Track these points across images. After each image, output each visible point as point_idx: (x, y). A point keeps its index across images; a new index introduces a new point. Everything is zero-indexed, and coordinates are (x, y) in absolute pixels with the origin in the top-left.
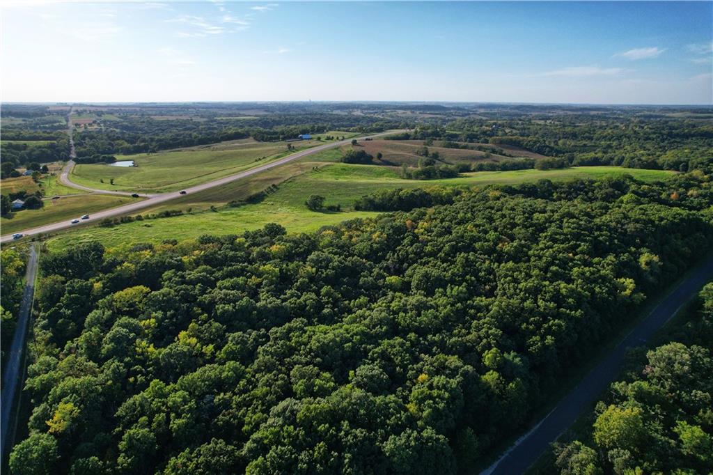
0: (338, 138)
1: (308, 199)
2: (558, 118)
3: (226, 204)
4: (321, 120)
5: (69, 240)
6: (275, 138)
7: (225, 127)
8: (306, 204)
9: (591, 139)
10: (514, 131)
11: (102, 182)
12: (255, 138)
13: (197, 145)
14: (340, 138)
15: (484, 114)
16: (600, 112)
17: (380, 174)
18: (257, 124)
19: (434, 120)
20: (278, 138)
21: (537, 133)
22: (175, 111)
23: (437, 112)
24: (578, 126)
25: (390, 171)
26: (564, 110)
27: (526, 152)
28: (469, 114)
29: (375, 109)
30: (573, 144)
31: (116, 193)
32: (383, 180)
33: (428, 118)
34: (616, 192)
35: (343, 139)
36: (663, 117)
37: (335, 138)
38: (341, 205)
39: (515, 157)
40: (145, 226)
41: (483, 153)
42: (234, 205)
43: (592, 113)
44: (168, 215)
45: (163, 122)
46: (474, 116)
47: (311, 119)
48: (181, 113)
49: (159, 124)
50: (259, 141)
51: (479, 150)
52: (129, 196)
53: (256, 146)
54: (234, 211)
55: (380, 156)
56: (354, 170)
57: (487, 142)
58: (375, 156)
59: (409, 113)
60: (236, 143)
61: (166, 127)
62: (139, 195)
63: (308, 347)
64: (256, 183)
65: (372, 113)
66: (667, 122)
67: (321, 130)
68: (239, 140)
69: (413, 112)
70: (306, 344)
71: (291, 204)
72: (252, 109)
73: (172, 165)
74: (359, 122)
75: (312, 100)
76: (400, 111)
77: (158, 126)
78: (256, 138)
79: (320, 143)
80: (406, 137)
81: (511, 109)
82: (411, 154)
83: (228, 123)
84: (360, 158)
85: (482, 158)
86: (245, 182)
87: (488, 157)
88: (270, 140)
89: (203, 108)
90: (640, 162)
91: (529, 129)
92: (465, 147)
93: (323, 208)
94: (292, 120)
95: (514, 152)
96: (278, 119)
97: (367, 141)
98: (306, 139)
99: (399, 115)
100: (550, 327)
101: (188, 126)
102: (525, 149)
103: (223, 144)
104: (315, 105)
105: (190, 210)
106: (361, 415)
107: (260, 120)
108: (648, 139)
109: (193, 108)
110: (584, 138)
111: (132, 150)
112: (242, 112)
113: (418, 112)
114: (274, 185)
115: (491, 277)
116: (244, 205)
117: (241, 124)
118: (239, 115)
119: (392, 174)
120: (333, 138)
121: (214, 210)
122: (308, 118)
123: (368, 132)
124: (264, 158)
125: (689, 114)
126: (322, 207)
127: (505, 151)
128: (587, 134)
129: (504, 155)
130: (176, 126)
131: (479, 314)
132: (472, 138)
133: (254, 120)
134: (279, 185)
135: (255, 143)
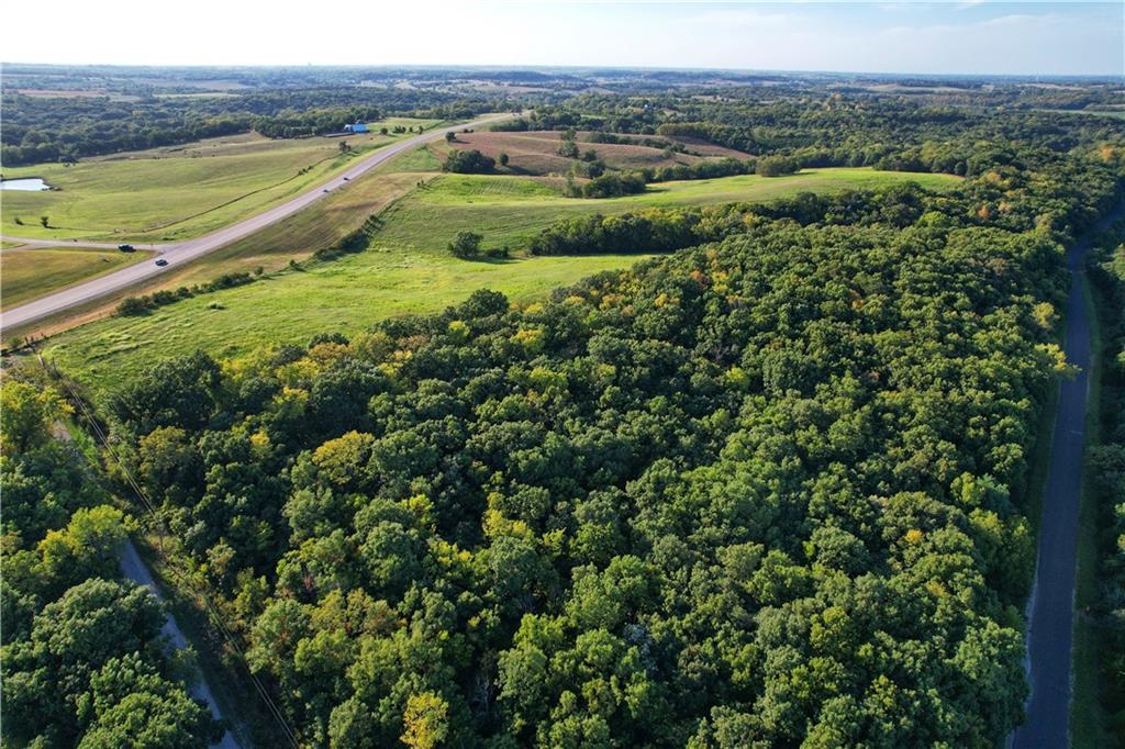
0: (411, 130)
1: (454, 240)
2: (726, 92)
3: (312, 254)
4: (353, 98)
5: (88, 349)
6: (303, 132)
7: (184, 112)
8: (451, 248)
9: (794, 125)
10: (679, 115)
11: (19, 223)
12: (262, 133)
13: (151, 147)
14: (416, 129)
15: (611, 87)
16: (777, 83)
17: (528, 191)
18: (241, 107)
19: (536, 96)
20: (309, 132)
21: (714, 117)
22: (62, 80)
23: (536, 83)
24: (763, 105)
25: (540, 185)
26: (724, 79)
27: (717, 148)
28: (587, 86)
29: (431, 78)
30: (775, 133)
31: (75, 244)
32: (539, 201)
33: (524, 94)
34: (911, 209)
35: (422, 130)
36: (864, 90)
37: (408, 129)
38: (510, 247)
39: (706, 156)
40: (214, 307)
41: (661, 152)
42: (325, 256)
43: (766, 84)
44: (228, 283)
45: (53, 102)
46: (597, 90)
47: (336, 96)
48: (77, 85)
49: (46, 106)
50: (274, 138)
51: (648, 145)
52: (113, 251)
53: (274, 147)
54: (331, 267)
55: (505, 159)
56: (484, 184)
57: (652, 132)
58: (498, 159)
59: (491, 85)
60: (231, 142)
61: (65, 113)
62: (134, 247)
63: (713, 508)
64: (337, 214)
65: (430, 85)
66: (876, 99)
67: (373, 116)
68: (234, 137)
69: (498, 84)
70: (707, 504)
71: (420, 249)
72: (215, 79)
73: (136, 186)
74: (417, 100)
75: (313, 64)
76: (477, 83)
77: (45, 110)
78: (264, 132)
79: (387, 139)
80: (522, 126)
81: (646, 77)
82: (550, 155)
83: (186, 105)
84: (474, 164)
85: (660, 159)
86: (317, 214)
87: (669, 157)
88: (295, 135)
89: (119, 76)
90: (899, 161)
91: (699, 110)
92: (626, 142)
93: (480, 254)
94: (304, 99)
95: (701, 148)
96: (277, 97)
97: (467, 134)
98: (358, 132)
99: (477, 89)
100: (1003, 429)
101: (110, 111)
102: (715, 143)
103: (206, 145)
104: (324, 71)
105: (260, 271)
106: (892, 618)
107: (246, 100)
108: (872, 125)
109: (98, 75)
110: (786, 124)
111: (22, 157)
112: (199, 85)
113: (506, 84)
114: (373, 217)
115: (875, 358)
116: (340, 255)
117: (211, 107)
118: (196, 91)
119: (546, 189)
120: (404, 129)
121: (296, 267)
122: (330, 96)
123: (453, 119)
124: (310, 168)
125: (896, 87)
126: (477, 251)
127: (688, 147)
128: (788, 118)
129: (686, 152)
130: (86, 111)
131: (901, 420)
132: (625, 125)
133: (233, 100)
134: (381, 216)
135: (267, 141)
